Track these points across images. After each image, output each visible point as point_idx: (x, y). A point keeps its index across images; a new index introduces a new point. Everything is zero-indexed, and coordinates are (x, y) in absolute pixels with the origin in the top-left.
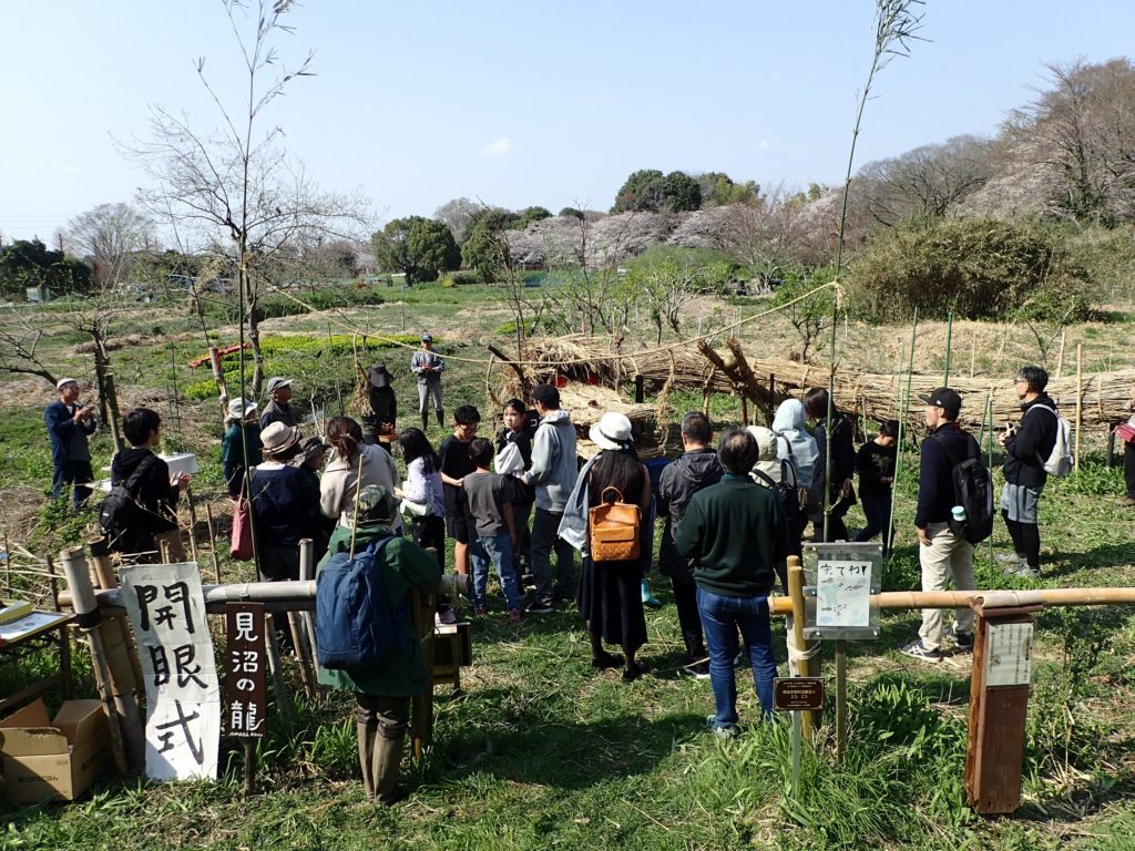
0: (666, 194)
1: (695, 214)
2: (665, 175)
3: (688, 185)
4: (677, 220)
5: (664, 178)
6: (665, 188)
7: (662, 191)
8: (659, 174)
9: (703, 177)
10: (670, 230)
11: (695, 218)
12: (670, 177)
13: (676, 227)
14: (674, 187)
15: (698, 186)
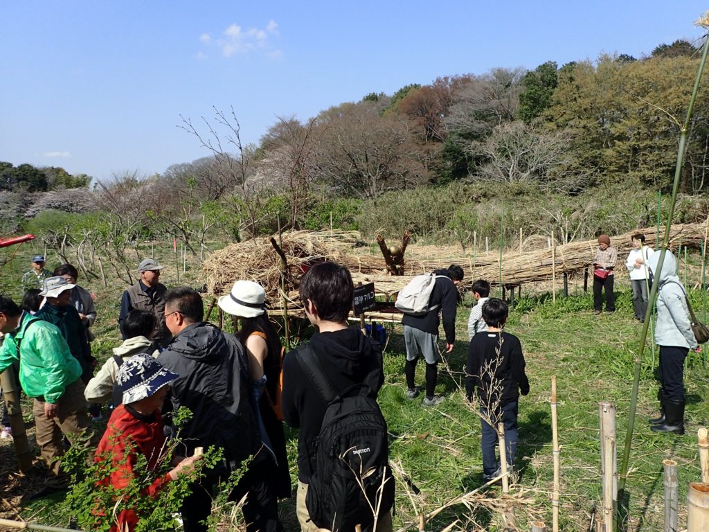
0: (19, 180)
1: (48, 194)
2: (16, 165)
3: (35, 174)
4: (33, 198)
5: (15, 168)
6: (17, 175)
7: (15, 177)
8: (10, 165)
9: (45, 169)
10: (27, 204)
11: (49, 196)
12: (22, 167)
13: (32, 203)
14: (24, 175)
15: (44, 175)
